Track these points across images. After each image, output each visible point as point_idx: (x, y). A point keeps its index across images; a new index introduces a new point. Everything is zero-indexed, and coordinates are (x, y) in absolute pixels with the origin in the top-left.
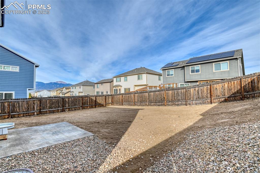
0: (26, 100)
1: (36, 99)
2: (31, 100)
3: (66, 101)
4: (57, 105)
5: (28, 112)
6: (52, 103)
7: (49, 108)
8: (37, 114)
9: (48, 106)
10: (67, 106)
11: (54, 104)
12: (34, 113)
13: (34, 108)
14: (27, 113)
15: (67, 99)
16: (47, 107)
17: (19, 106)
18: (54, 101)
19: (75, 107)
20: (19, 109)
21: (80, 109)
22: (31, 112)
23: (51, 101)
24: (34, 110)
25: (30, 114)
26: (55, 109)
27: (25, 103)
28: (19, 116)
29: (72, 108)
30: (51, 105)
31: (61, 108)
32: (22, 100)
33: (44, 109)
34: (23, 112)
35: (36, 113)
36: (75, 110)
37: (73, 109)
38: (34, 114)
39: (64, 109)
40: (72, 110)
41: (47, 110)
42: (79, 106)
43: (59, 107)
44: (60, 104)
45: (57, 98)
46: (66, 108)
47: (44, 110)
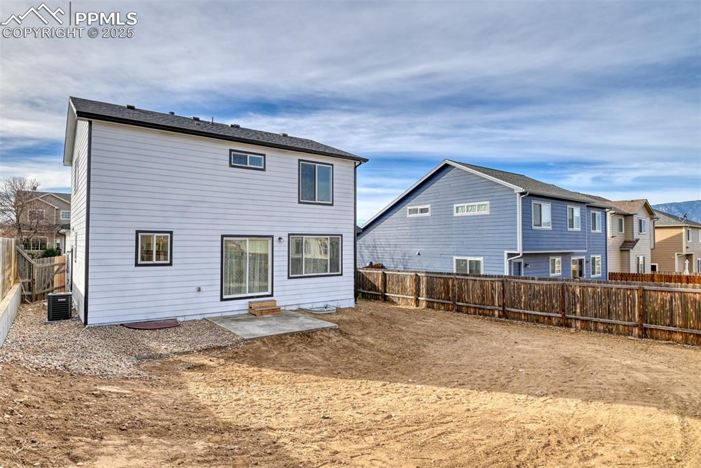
0: (478, 279)
1: (497, 279)
2: (488, 279)
3: (574, 293)
4: (546, 301)
5: (482, 306)
6: (534, 294)
7: (526, 308)
8: (499, 317)
9: (523, 300)
10: (578, 310)
11: (537, 297)
12: (493, 310)
13: (493, 298)
14: (480, 309)
15: (578, 290)
16: (520, 302)
17: (468, 291)
18: (537, 288)
19: (608, 321)
20: (469, 297)
21: (630, 333)
22: (488, 307)
23: (530, 288)
24: (493, 304)
25: (485, 312)
26: (540, 313)
27: (477, 285)
28: (469, 312)
29: (596, 322)
30: (530, 300)
31: (558, 313)
32: (473, 278)
33: (513, 307)
34: (474, 304)
35: (496, 313)
36: (610, 332)
37: (601, 327)
38: (493, 315)
39: (569, 321)
40: (596, 330)
41: (521, 311)
42: (627, 323)
43: (552, 309)
44: (554, 301)
45: (545, 282)
46: (573, 316)
47: (513, 310)
